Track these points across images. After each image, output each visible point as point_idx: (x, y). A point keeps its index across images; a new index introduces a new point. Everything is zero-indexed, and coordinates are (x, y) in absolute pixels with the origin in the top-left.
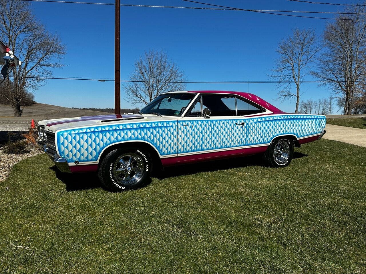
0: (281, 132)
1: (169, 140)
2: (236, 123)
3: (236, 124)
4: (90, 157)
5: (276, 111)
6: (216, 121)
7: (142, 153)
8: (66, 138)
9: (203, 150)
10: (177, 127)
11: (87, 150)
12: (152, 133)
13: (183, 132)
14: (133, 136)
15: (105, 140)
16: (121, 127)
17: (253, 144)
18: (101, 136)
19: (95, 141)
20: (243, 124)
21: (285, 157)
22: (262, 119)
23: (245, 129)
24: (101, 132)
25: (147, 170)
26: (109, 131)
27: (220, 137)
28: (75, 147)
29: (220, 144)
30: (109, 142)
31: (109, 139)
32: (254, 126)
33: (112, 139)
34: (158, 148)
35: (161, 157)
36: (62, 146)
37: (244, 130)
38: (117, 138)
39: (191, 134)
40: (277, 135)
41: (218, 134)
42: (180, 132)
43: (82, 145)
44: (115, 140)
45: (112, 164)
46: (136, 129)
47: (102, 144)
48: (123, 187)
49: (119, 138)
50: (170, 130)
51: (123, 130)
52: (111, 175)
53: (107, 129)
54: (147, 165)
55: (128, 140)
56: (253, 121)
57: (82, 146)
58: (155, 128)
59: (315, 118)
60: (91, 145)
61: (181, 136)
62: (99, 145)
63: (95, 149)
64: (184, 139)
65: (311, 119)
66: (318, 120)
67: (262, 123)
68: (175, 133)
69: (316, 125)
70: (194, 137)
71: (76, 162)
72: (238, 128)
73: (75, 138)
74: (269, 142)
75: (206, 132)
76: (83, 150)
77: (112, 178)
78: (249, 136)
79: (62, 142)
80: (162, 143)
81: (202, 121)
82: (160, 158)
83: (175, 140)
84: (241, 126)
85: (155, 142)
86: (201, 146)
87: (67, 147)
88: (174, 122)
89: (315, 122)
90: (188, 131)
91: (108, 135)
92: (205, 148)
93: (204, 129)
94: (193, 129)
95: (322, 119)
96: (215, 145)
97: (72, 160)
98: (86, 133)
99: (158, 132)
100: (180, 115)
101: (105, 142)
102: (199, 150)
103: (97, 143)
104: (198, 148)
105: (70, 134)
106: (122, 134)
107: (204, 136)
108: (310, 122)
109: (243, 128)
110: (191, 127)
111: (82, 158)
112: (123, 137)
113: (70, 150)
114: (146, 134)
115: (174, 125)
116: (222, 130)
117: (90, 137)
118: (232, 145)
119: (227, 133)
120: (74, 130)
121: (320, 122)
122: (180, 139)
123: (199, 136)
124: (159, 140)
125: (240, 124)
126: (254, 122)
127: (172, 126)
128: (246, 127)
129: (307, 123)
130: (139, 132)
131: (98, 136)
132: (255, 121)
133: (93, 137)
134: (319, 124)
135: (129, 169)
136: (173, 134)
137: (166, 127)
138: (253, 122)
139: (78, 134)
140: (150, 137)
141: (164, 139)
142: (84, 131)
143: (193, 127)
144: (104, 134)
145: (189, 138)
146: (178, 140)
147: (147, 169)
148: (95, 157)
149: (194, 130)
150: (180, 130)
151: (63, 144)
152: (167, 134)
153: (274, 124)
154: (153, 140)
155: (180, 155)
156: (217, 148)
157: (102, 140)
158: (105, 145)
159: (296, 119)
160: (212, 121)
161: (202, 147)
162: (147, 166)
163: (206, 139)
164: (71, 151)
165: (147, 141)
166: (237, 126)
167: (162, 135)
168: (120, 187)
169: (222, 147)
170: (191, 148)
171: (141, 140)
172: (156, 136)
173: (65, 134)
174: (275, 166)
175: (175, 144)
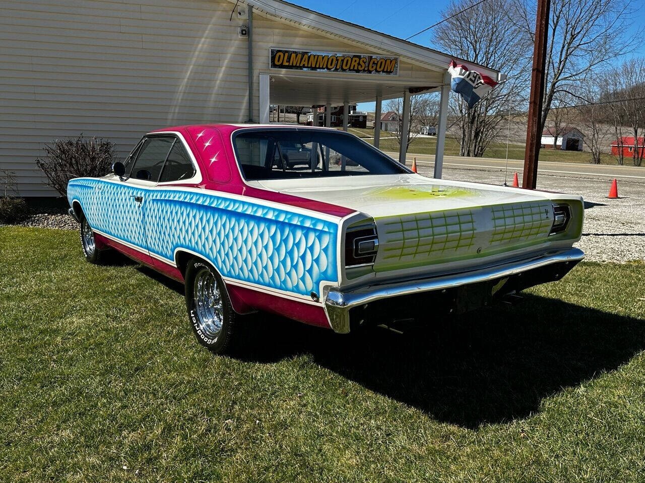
1: (90, 207)
10: (95, 190)
20: (141, 200)
23: (142, 211)
27: (120, 218)
37: (140, 214)
39: (101, 204)
41: (118, 212)
56: (153, 196)
59: (276, 222)
65: (259, 220)
66: (287, 230)
69: (277, 249)
72: (135, 206)
74: (171, 258)
86: (109, 227)
89: (273, 238)
92: (112, 231)
93: (109, 198)
95: (312, 236)
102: (108, 233)
108: (251, 232)
109: (140, 209)
116: (121, 206)
119: (125, 212)
121: (298, 245)
126: (153, 200)
127: (93, 188)
128: (143, 208)
129: (242, 231)
134: (290, 253)
136: (91, 199)
143: (103, 193)
145: (99, 209)
150: (95, 195)
156: (121, 237)
159: (216, 210)
166: (135, 202)
169: (124, 238)
175: (93, 215)
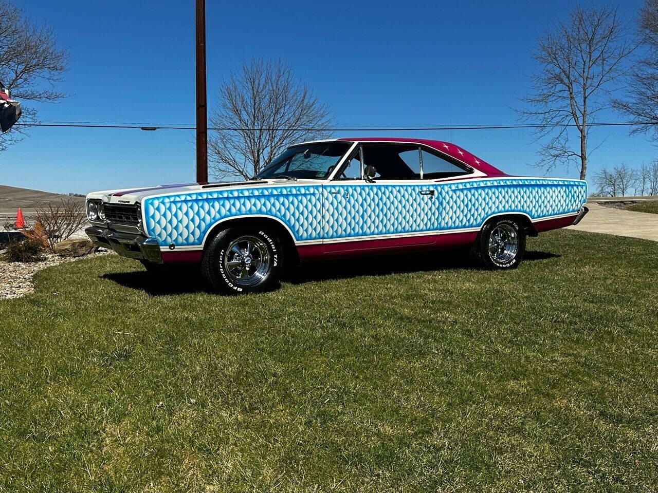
0: (501, 208)
1: (310, 216)
2: (420, 190)
3: (420, 192)
4: (191, 239)
5: (490, 171)
6: (387, 187)
7: (267, 237)
8: (158, 209)
9: (364, 234)
10: (321, 196)
11: (187, 227)
12: (283, 204)
13: (332, 204)
14: (253, 208)
15: (213, 213)
16: (236, 194)
17: (450, 228)
18: (206, 206)
19: (198, 214)
20: (432, 193)
21: (511, 253)
22: (465, 186)
23: (437, 201)
24: (207, 200)
25: (275, 265)
26: (218, 199)
27: (393, 214)
28: (170, 222)
29: (393, 225)
30: (218, 216)
31: (219, 212)
32: (452, 197)
33: (223, 212)
34: (293, 227)
35: (297, 243)
36: (152, 220)
37: (434, 204)
38: (230, 210)
39: (345, 208)
40: (494, 213)
41: (389, 209)
42: (327, 204)
43: (179, 219)
44: (228, 213)
45: (223, 251)
46: (258, 197)
47: (208, 219)
48: (239, 289)
49: (234, 210)
50: (310, 201)
51: (238, 198)
52: (221, 268)
53: (215, 196)
54: (276, 256)
55: (246, 214)
56: (450, 187)
57: (181, 221)
58: (287, 196)
59: (565, 185)
60: (193, 220)
61: (328, 210)
62: (204, 220)
63: (199, 227)
64: (333, 215)
65: (556, 186)
66: (570, 187)
67: (465, 192)
68: (319, 205)
69: (568, 196)
70: (350, 213)
71: (170, 246)
72: (423, 199)
73: (170, 209)
74: (479, 225)
75: (370, 205)
76: (181, 228)
77: (223, 272)
78: (444, 214)
79: (151, 214)
80: (298, 220)
81: (363, 187)
82: (296, 245)
83: (319, 217)
84: (429, 196)
85: (288, 219)
86: (362, 228)
87: (159, 222)
88: (317, 187)
89: (565, 192)
90: (340, 203)
91: (217, 205)
92: (368, 231)
93: (365, 200)
94: (348, 199)
95: (580, 188)
96: (385, 226)
97: (165, 243)
98: (186, 201)
99: (292, 203)
100: (326, 177)
101: (213, 216)
102: (357, 235)
103: (202, 217)
104: (356, 231)
105: (163, 203)
106: (238, 204)
107: (366, 211)
108: (554, 192)
109: (433, 200)
110: (344, 196)
111: (180, 240)
112: (240, 210)
113: (163, 226)
114: (274, 205)
115: (316, 192)
116: (396, 203)
117: (191, 207)
118: (414, 229)
119: (404, 207)
120: (168, 197)
121: (575, 192)
122: (327, 216)
123: (358, 212)
124: (293, 215)
125: (428, 192)
126: (452, 190)
127: (314, 194)
128: (438, 198)
129: (549, 193)
130: (263, 202)
131: (202, 207)
132: (453, 187)
133: (196, 207)
134: (573, 196)
135: (248, 261)
136: (315, 206)
137: (305, 195)
138: (450, 189)
139: (175, 202)
140: (279, 211)
141: (302, 213)
142: (183, 198)
143: (348, 196)
144: (211, 204)
145: (341, 214)
146: (323, 217)
147: (275, 262)
148: (198, 239)
149: (349, 201)
150: (326, 201)
151: (153, 217)
152: (306, 207)
153: (487, 194)
154: (284, 215)
155: (327, 241)
156: (388, 232)
157: (209, 213)
158: (213, 221)
159: (528, 186)
160: (379, 187)
161: (362, 230)
162: (275, 258)
163: (370, 217)
164: (165, 229)
165: (275, 216)
166: (422, 196)
167: (298, 208)
168: (236, 288)
169: (396, 231)
170: (345, 230)
171: (267, 214)
172: (288, 209)
173: (156, 203)
174: (491, 267)
175: (319, 223)
